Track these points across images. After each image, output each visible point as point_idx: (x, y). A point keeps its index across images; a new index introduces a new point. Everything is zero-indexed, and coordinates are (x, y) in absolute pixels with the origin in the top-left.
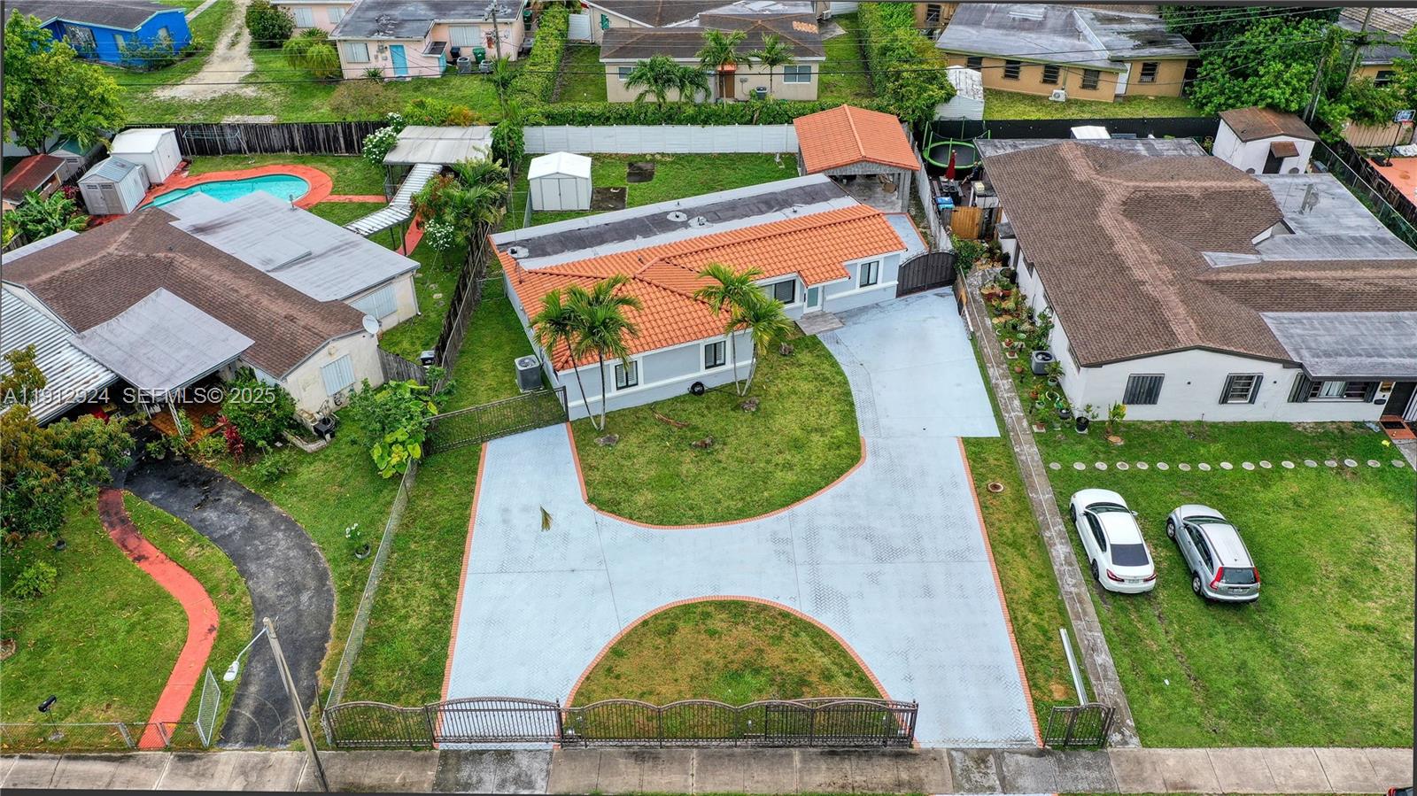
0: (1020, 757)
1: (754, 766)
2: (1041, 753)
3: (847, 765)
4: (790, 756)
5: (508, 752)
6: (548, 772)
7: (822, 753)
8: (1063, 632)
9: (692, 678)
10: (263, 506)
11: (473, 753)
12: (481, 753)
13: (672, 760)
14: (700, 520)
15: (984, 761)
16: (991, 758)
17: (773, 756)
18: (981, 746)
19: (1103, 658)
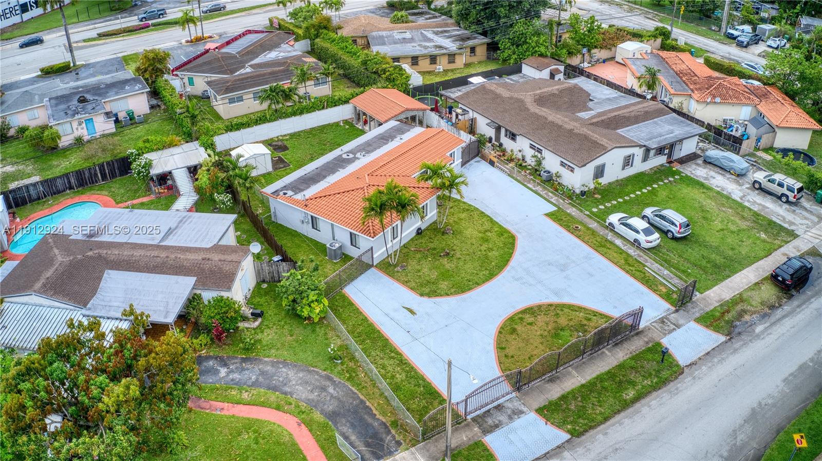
0: (673, 315)
1: (595, 362)
2: (677, 311)
3: (625, 346)
4: (603, 352)
5: (499, 405)
6: (523, 404)
7: (613, 346)
8: (646, 268)
9: (542, 343)
10: (258, 361)
11: (485, 413)
12: (489, 411)
13: (564, 376)
14: (478, 284)
15: (664, 322)
16: (665, 320)
17: (598, 355)
18: (658, 318)
19: (666, 272)
